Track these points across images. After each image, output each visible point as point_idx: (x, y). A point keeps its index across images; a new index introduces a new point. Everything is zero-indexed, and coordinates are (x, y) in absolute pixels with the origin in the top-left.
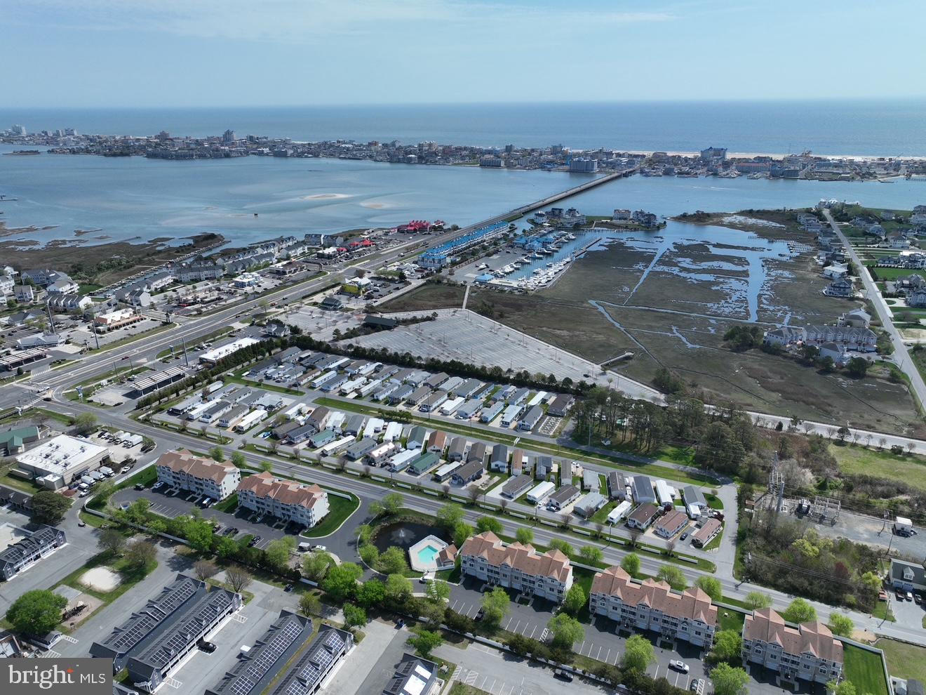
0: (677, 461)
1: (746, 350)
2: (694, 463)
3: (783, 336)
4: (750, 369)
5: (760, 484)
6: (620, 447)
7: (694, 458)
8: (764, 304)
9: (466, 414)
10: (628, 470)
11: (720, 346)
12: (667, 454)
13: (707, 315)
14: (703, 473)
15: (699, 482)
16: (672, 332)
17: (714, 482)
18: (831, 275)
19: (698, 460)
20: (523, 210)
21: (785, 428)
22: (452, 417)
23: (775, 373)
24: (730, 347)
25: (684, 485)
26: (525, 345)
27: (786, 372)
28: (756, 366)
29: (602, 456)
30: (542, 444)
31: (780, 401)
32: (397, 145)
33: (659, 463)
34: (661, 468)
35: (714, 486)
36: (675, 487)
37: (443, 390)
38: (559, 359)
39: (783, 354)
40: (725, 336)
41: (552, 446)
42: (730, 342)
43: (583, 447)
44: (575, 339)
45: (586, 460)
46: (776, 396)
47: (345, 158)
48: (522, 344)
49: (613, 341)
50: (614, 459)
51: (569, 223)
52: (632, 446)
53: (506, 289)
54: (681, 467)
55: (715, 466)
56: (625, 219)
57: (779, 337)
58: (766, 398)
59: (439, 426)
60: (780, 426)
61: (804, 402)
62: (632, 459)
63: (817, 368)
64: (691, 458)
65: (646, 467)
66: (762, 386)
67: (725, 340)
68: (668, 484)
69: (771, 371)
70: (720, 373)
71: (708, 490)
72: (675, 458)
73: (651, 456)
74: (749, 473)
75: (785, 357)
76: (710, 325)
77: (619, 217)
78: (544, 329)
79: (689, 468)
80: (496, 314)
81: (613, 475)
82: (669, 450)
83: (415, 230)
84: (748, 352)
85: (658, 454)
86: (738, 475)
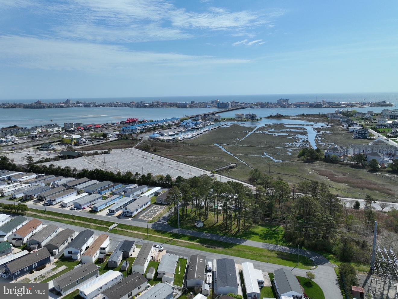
0: (267, 240)
1: (314, 161)
2: (284, 242)
3: (338, 151)
4: (319, 171)
5: (359, 262)
6: (212, 229)
7: (284, 236)
8: (319, 143)
9: (80, 205)
10: (215, 252)
11: (296, 160)
12: (256, 234)
13: (286, 147)
14: (294, 251)
15: (291, 262)
16: (264, 155)
17: (308, 263)
18: (353, 131)
19: (288, 238)
20: (191, 117)
21: (362, 206)
22: (68, 209)
23: (338, 172)
24: (303, 160)
25: (274, 267)
26: (162, 163)
27: (346, 172)
28: (323, 169)
29: (191, 239)
30: (136, 229)
31: (348, 189)
32: (143, 103)
33: (250, 243)
34: (249, 248)
35: (307, 267)
36: (263, 271)
37: (75, 189)
38: (182, 168)
39: (340, 162)
40: (299, 156)
41: (147, 230)
42: (303, 157)
43: (175, 231)
44: (199, 160)
45: (174, 243)
46: (343, 186)
47: (117, 107)
48: (160, 162)
49: (224, 160)
50: (203, 242)
51: (212, 119)
52: (225, 227)
53: (165, 140)
54: (271, 247)
55: (306, 242)
56: (241, 118)
57: (336, 152)
58: (337, 187)
59: (51, 216)
60: (357, 205)
61: (368, 188)
62: (222, 240)
63: (366, 169)
64: (281, 237)
65: (234, 248)
66: (331, 180)
67: (298, 158)
68: (256, 267)
69: (335, 171)
70: (298, 174)
71: (302, 272)
72: (265, 237)
73: (241, 236)
74: (344, 250)
75: (342, 164)
76: (289, 151)
77: (238, 117)
78: (180, 156)
79: (279, 247)
80: (152, 149)
81: (193, 259)
82: (259, 229)
83: (130, 123)
84: (316, 162)
85: (248, 234)
86: (332, 253)
